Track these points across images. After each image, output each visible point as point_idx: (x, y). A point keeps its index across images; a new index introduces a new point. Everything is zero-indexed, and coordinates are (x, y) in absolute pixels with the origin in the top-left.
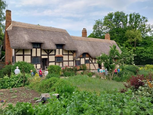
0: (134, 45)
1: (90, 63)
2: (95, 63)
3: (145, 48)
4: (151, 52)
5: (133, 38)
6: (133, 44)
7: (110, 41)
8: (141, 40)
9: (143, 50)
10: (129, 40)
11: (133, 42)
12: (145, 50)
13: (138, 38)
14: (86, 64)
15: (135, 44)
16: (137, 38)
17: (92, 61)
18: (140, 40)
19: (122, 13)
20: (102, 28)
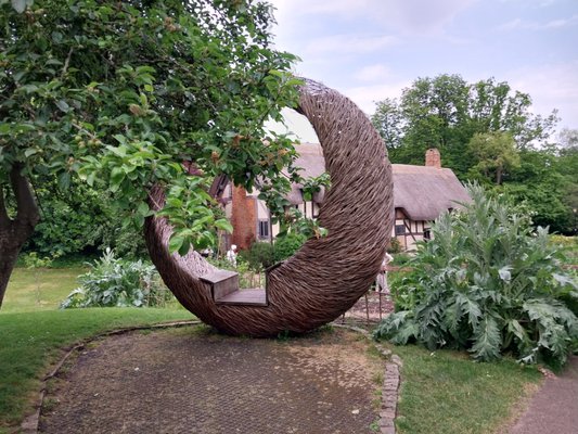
0: (496, 177)
1: (406, 235)
2: (417, 233)
3: (530, 187)
4: (546, 200)
5: (495, 159)
6: (492, 175)
7: (442, 169)
8: (516, 163)
9: (524, 192)
10: (483, 165)
11: (493, 170)
12: (529, 194)
13: (509, 158)
14: (398, 237)
15: (499, 175)
16: (504, 158)
17: (410, 230)
18: (513, 163)
19: (456, 80)
20: (398, 126)
